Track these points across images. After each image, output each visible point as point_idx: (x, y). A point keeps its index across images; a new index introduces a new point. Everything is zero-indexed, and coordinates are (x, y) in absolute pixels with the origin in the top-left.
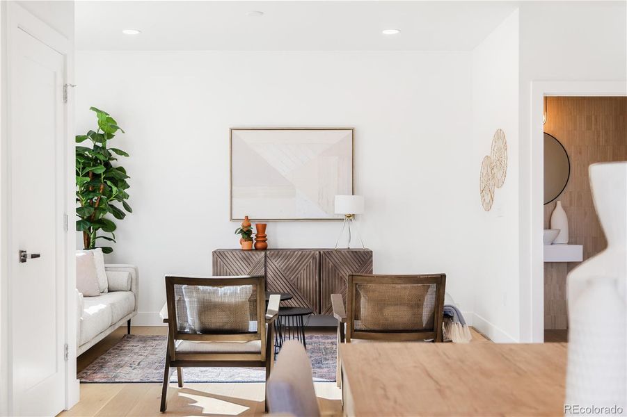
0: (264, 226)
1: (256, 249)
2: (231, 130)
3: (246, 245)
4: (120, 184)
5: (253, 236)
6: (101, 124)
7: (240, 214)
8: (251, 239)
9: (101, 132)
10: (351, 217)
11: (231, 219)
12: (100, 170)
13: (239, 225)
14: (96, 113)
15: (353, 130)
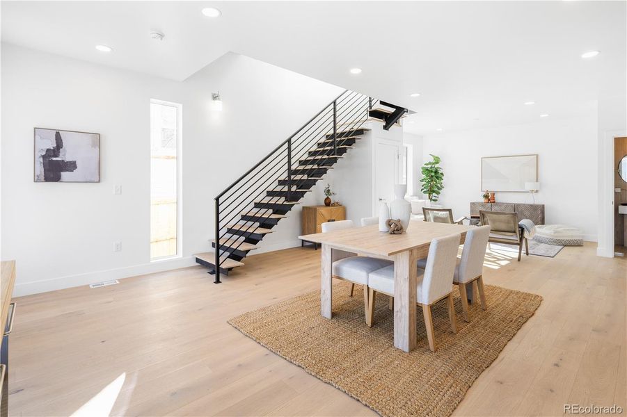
0: (494, 194)
1: (491, 202)
2: (482, 158)
3: (487, 201)
4: (440, 178)
6: (434, 160)
7: (485, 189)
8: (489, 199)
10: (532, 191)
11: (481, 191)
12: (433, 174)
13: (484, 194)
14: (432, 156)
15: (537, 156)
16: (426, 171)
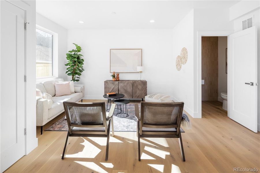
0: (118, 74)
1: (116, 80)
2: (110, 49)
3: (114, 79)
4: (81, 63)
5: (116, 77)
6: (77, 48)
7: (112, 71)
8: (115, 78)
9: (77, 50)
10: (141, 72)
11: (110, 72)
12: (76, 60)
13: (112, 74)
14: (75, 45)
15: (142, 49)
16: (70, 56)
